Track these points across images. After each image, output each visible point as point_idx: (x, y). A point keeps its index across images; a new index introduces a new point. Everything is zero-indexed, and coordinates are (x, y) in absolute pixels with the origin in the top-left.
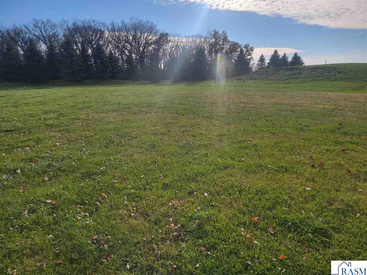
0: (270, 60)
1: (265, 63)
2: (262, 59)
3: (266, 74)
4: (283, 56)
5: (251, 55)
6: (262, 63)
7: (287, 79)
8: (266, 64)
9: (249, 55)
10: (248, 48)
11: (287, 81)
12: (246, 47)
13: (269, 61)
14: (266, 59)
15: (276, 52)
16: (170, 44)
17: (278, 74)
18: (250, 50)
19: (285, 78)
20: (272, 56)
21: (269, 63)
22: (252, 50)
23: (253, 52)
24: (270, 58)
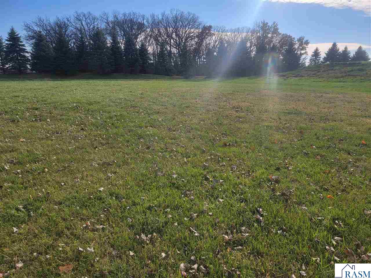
0: (326, 54)
1: (319, 58)
2: (316, 54)
3: (316, 70)
4: (344, 49)
5: (306, 50)
6: (316, 58)
7: (342, 77)
8: (321, 60)
9: (302, 49)
10: (302, 42)
11: (342, 79)
12: (300, 40)
13: (325, 56)
14: (321, 53)
15: (334, 45)
16: (214, 37)
17: (332, 70)
18: (305, 43)
19: (340, 75)
20: (329, 50)
21: (324, 59)
22: (307, 43)
23: (308, 46)
24: (327, 52)
